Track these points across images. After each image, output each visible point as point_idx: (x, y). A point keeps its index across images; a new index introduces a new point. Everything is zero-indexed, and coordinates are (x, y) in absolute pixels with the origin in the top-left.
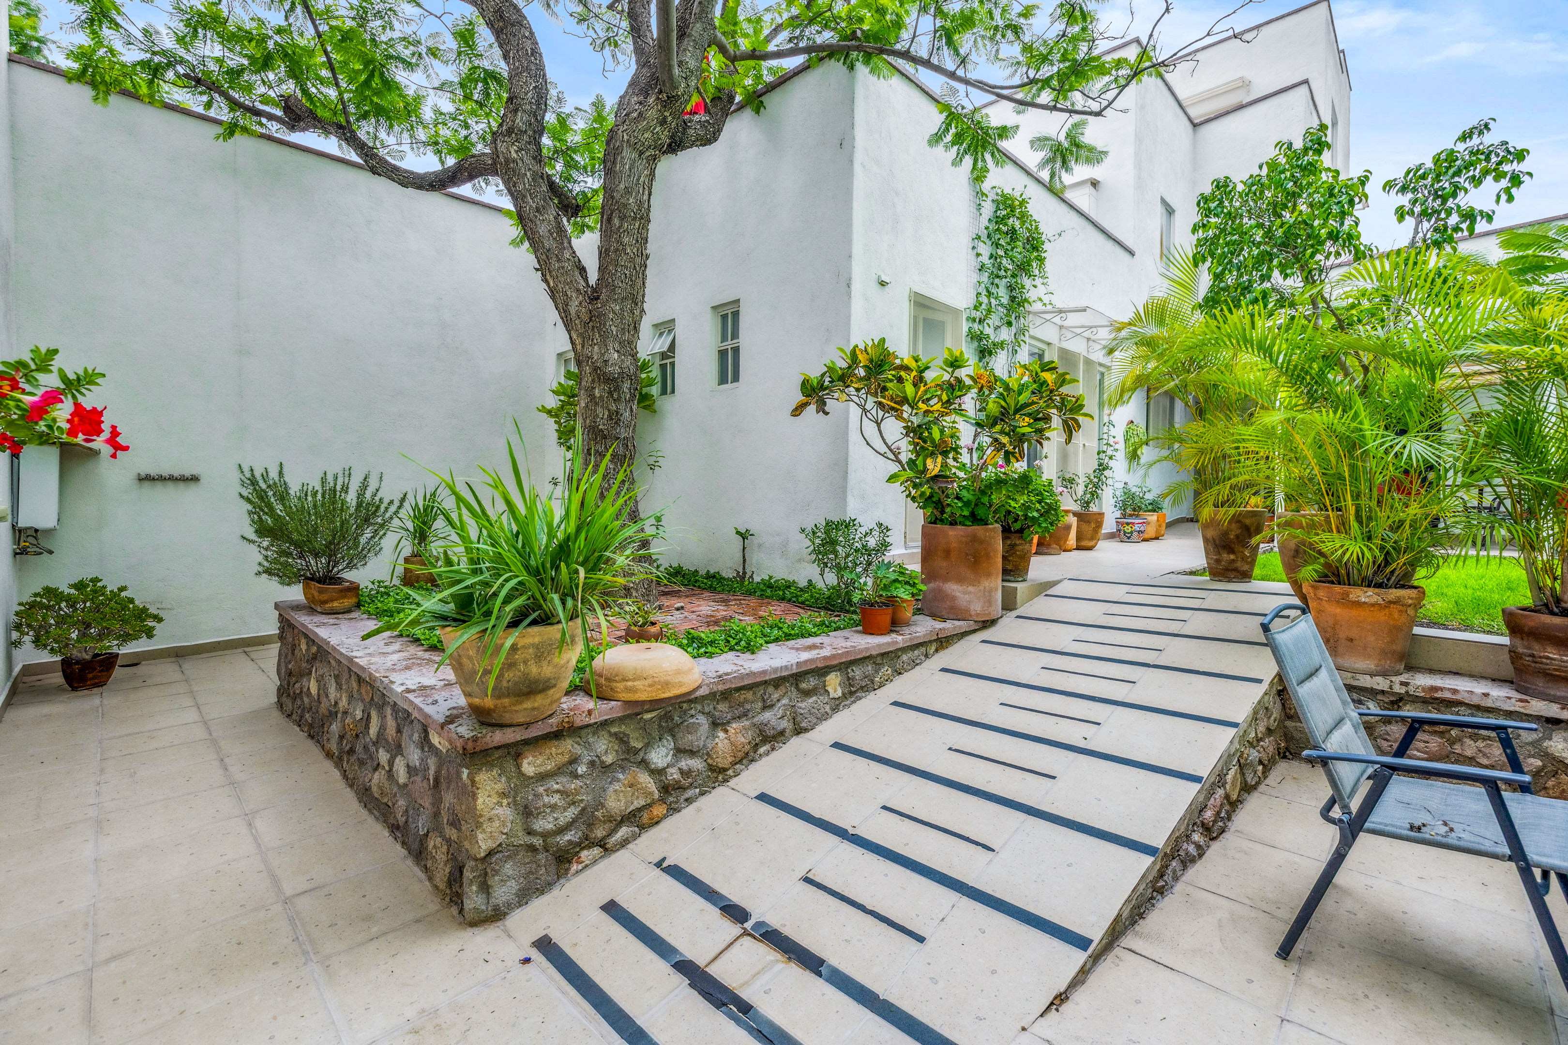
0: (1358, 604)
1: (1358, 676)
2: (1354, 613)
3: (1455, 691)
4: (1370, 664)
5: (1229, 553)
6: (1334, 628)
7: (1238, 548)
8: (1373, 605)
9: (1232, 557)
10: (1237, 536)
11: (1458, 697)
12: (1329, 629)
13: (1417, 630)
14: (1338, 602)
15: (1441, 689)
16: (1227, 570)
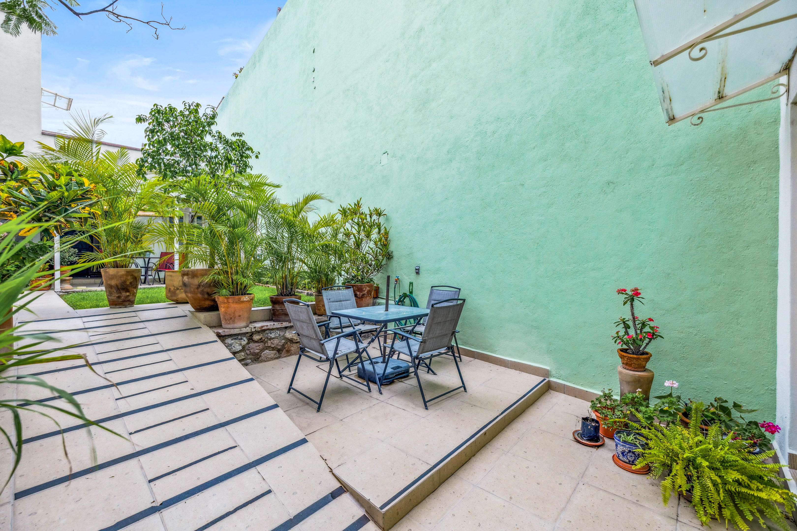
0: (243, 302)
1: (242, 329)
2: (242, 305)
3: (267, 326)
4: (243, 324)
5: (126, 292)
6: (234, 313)
7: (130, 289)
8: (247, 301)
9: (128, 294)
10: (131, 283)
11: (268, 327)
12: (232, 314)
13: (253, 309)
14: (236, 302)
15: (264, 326)
16: (124, 301)
